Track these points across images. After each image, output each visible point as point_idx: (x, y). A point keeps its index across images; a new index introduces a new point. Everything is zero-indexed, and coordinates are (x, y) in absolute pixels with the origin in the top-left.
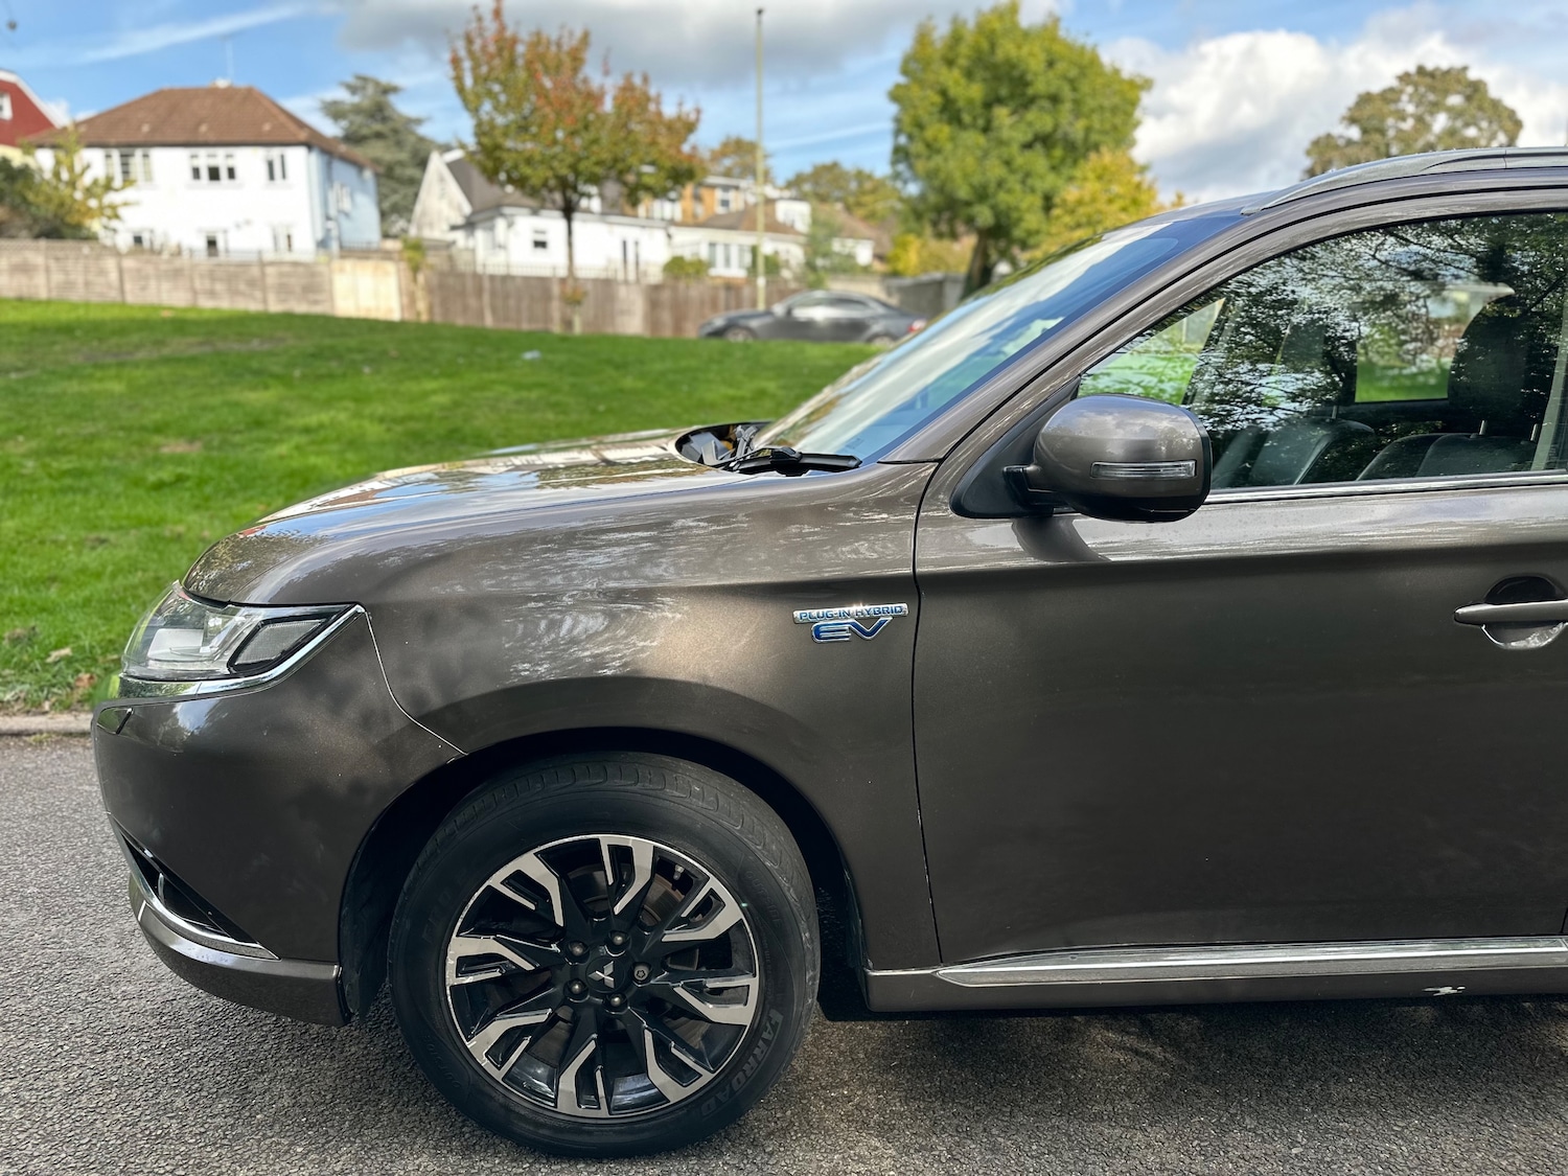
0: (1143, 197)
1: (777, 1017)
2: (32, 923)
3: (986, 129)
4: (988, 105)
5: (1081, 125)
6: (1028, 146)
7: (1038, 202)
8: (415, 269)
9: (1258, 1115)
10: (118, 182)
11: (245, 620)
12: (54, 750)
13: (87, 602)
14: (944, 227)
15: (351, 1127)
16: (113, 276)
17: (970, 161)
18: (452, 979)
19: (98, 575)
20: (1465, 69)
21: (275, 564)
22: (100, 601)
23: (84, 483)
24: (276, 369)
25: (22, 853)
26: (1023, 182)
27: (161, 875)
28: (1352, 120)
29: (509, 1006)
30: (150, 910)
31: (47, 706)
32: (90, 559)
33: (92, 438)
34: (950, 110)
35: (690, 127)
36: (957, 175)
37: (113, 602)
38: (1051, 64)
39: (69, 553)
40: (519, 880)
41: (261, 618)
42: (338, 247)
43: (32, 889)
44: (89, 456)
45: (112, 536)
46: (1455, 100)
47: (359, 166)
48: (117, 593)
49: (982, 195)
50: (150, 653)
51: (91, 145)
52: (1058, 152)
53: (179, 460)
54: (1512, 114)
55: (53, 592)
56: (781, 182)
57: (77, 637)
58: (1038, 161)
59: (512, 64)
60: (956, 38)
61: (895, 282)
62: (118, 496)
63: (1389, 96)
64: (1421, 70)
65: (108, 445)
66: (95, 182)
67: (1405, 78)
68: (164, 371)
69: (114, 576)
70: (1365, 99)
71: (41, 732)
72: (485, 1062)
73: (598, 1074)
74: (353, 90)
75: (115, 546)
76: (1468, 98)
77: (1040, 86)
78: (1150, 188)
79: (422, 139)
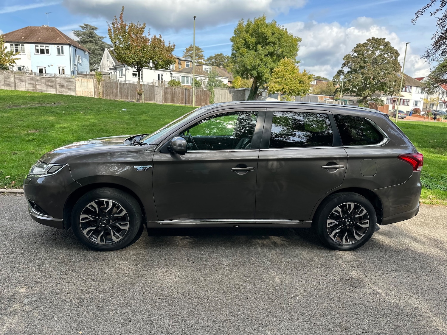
0: (295, 71)
1: (132, 228)
2: (8, 222)
3: (256, 51)
4: (256, 44)
5: (280, 50)
6: (267, 55)
7: (269, 70)
8: (99, 81)
9: (211, 247)
10: (14, 53)
11: (50, 166)
12: (8, 195)
13: (13, 166)
14: (245, 76)
15: (65, 247)
16: (13, 79)
17: (251, 58)
18: (81, 221)
19: (15, 161)
20: (385, 39)
21: (55, 157)
22: (16, 166)
23: (10, 139)
24: (58, 111)
25: (4, 212)
26: (265, 65)
27: (35, 205)
28: (355, 51)
29: (90, 226)
30: (33, 212)
31: (5, 187)
32: (13, 157)
33: (11, 129)
34: (247, 45)
35: (172, 50)
36: (248, 62)
37: (19, 167)
38: (273, 34)
39: (8, 155)
40: (91, 206)
41: (52, 165)
42: (77, 73)
43: (6, 217)
44: (11, 133)
45: (18, 152)
46: (382, 47)
47: (84, 51)
48: (20, 165)
49: (254, 68)
50: (34, 171)
51: (7, 42)
52: (275, 57)
53: (33, 135)
54: (396, 51)
55: (5, 164)
56: (206, 59)
57: (12, 174)
58: (269, 59)
59: (125, 31)
60: (248, 26)
61: (233, 90)
62: (19, 143)
63: (365, 45)
64: (373, 38)
65: (15, 130)
66: (8, 52)
67: (369, 40)
68: (29, 112)
69: (19, 161)
70: (359, 45)
71: (5, 192)
72: (86, 235)
73: (104, 237)
74: (83, 28)
75: (19, 154)
76: (385, 47)
77: (271, 39)
78: (297, 69)
79: (103, 43)
